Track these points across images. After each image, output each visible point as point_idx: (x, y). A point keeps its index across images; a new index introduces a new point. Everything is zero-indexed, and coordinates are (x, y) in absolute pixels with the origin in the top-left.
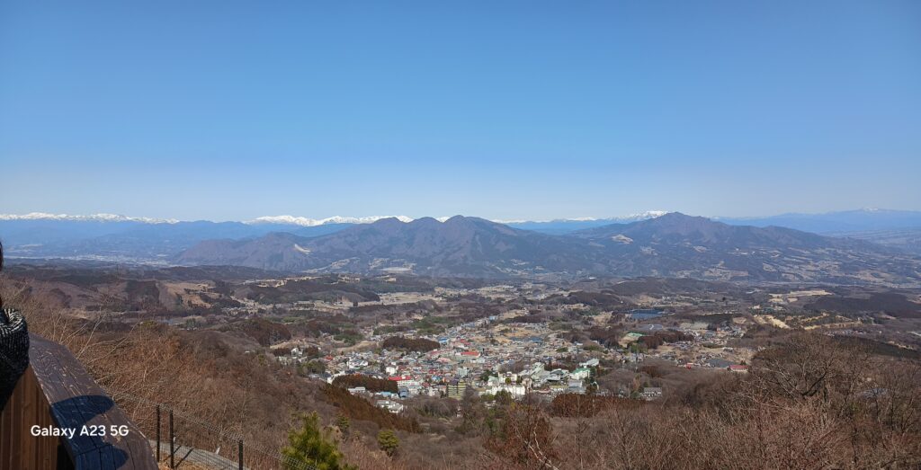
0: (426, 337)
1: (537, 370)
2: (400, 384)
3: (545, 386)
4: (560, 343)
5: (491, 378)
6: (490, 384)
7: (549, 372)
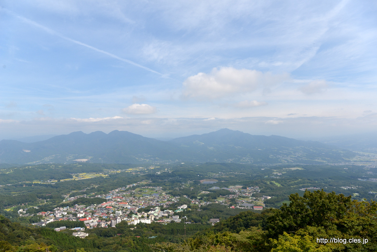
0: (99, 196)
1: (156, 211)
2: (85, 222)
3: (160, 219)
4: (168, 197)
5: (134, 216)
6: (133, 219)
7: (162, 212)
